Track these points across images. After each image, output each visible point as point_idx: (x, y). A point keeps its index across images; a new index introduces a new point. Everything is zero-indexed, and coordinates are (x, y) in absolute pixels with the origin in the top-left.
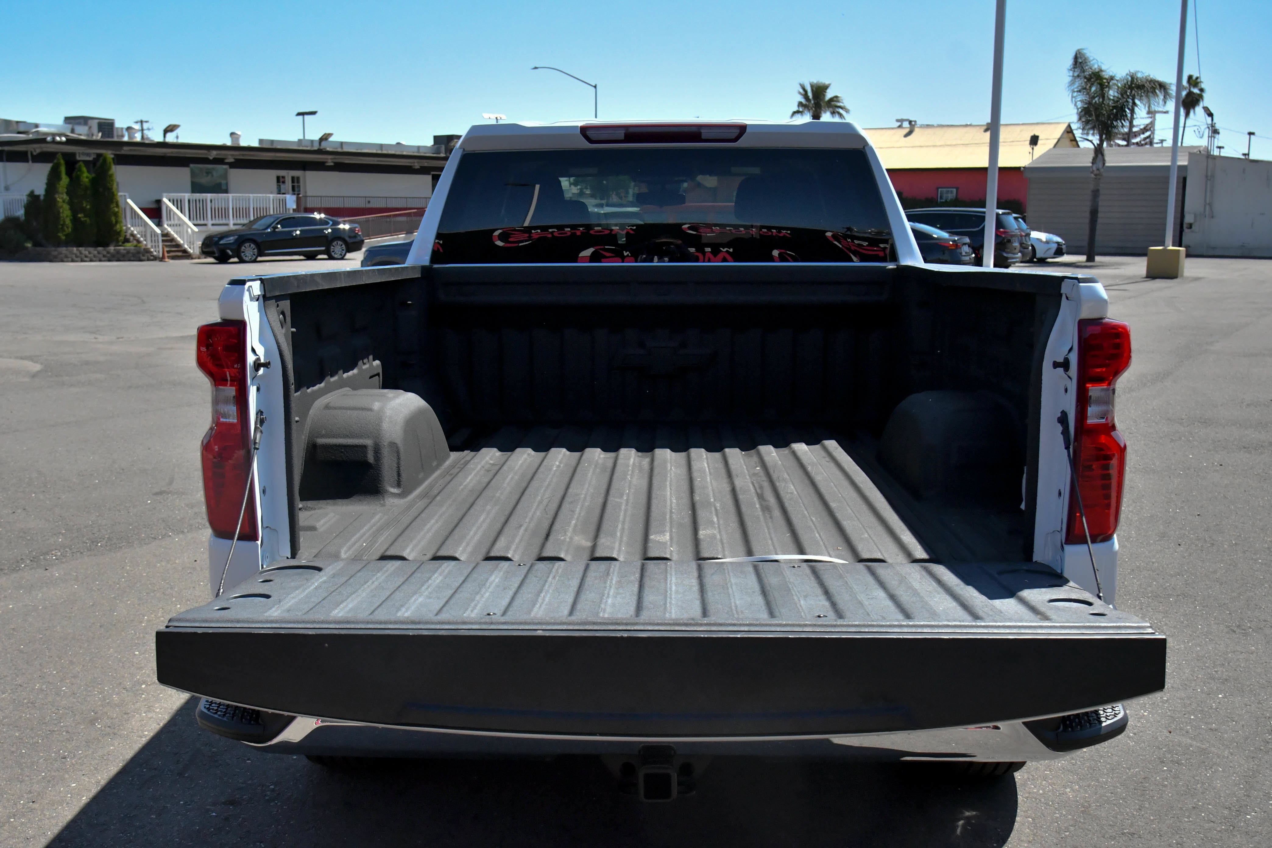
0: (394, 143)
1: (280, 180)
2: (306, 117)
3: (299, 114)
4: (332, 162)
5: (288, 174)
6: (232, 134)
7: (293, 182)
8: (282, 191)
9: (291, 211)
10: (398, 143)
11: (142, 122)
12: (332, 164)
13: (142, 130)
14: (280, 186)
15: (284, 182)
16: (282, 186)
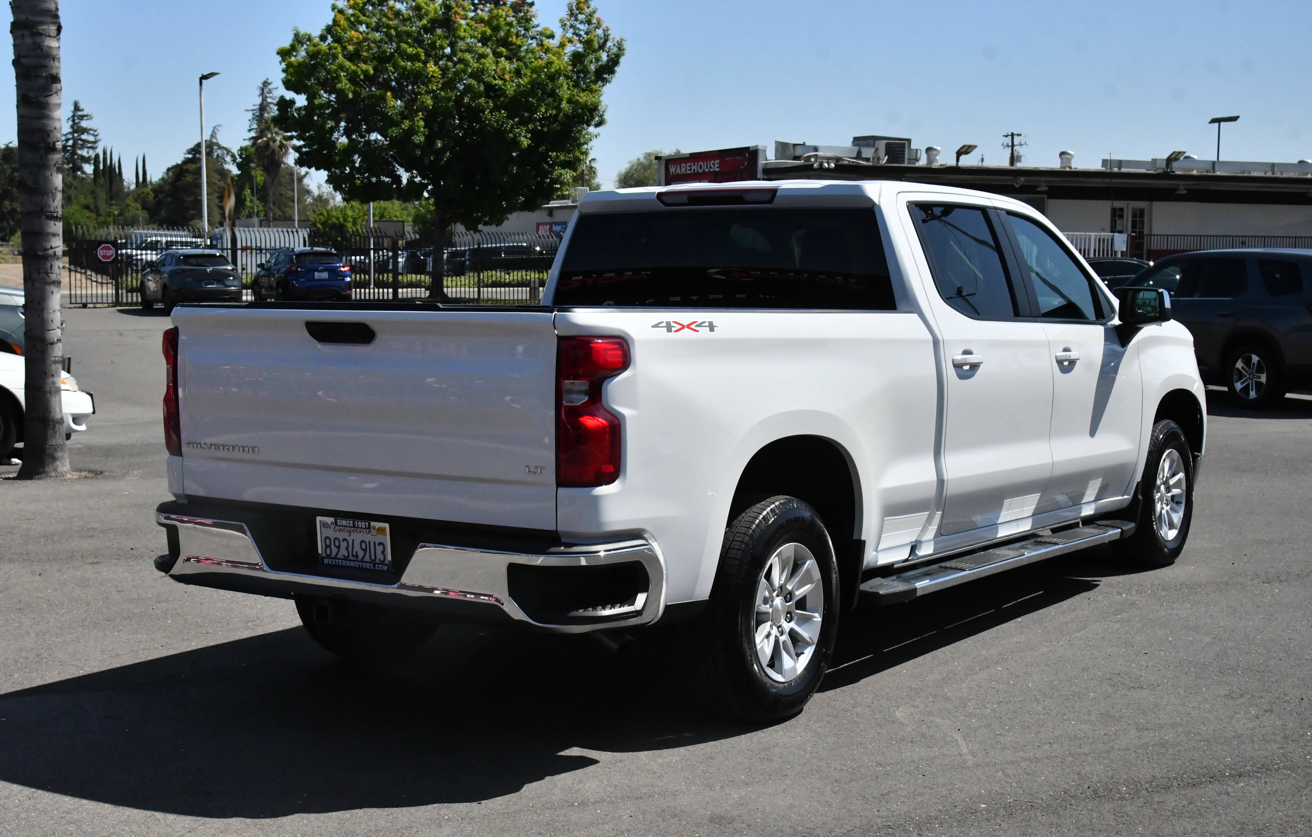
0: (1295, 161)
1: (1117, 214)
2: (1222, 124)
3: (1214, 121)
4: (1185, 189)
5: (1129, 206)
6: (1062, 154)
7: (1134, 216)
8: (1119, 228)
9: (1119, 255)
10: (1301, 162)
11: (1013, 135)
12: (1185, 192)
13: (1013, 146)
14: (1116, 221)
15: (1121, 216)
16: (1119, 222)
